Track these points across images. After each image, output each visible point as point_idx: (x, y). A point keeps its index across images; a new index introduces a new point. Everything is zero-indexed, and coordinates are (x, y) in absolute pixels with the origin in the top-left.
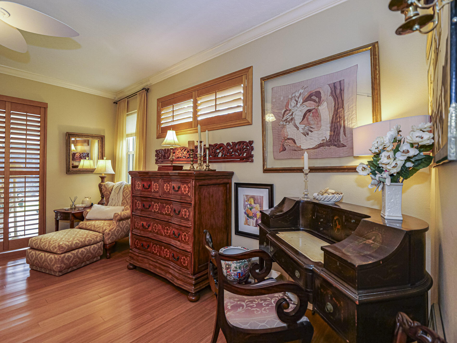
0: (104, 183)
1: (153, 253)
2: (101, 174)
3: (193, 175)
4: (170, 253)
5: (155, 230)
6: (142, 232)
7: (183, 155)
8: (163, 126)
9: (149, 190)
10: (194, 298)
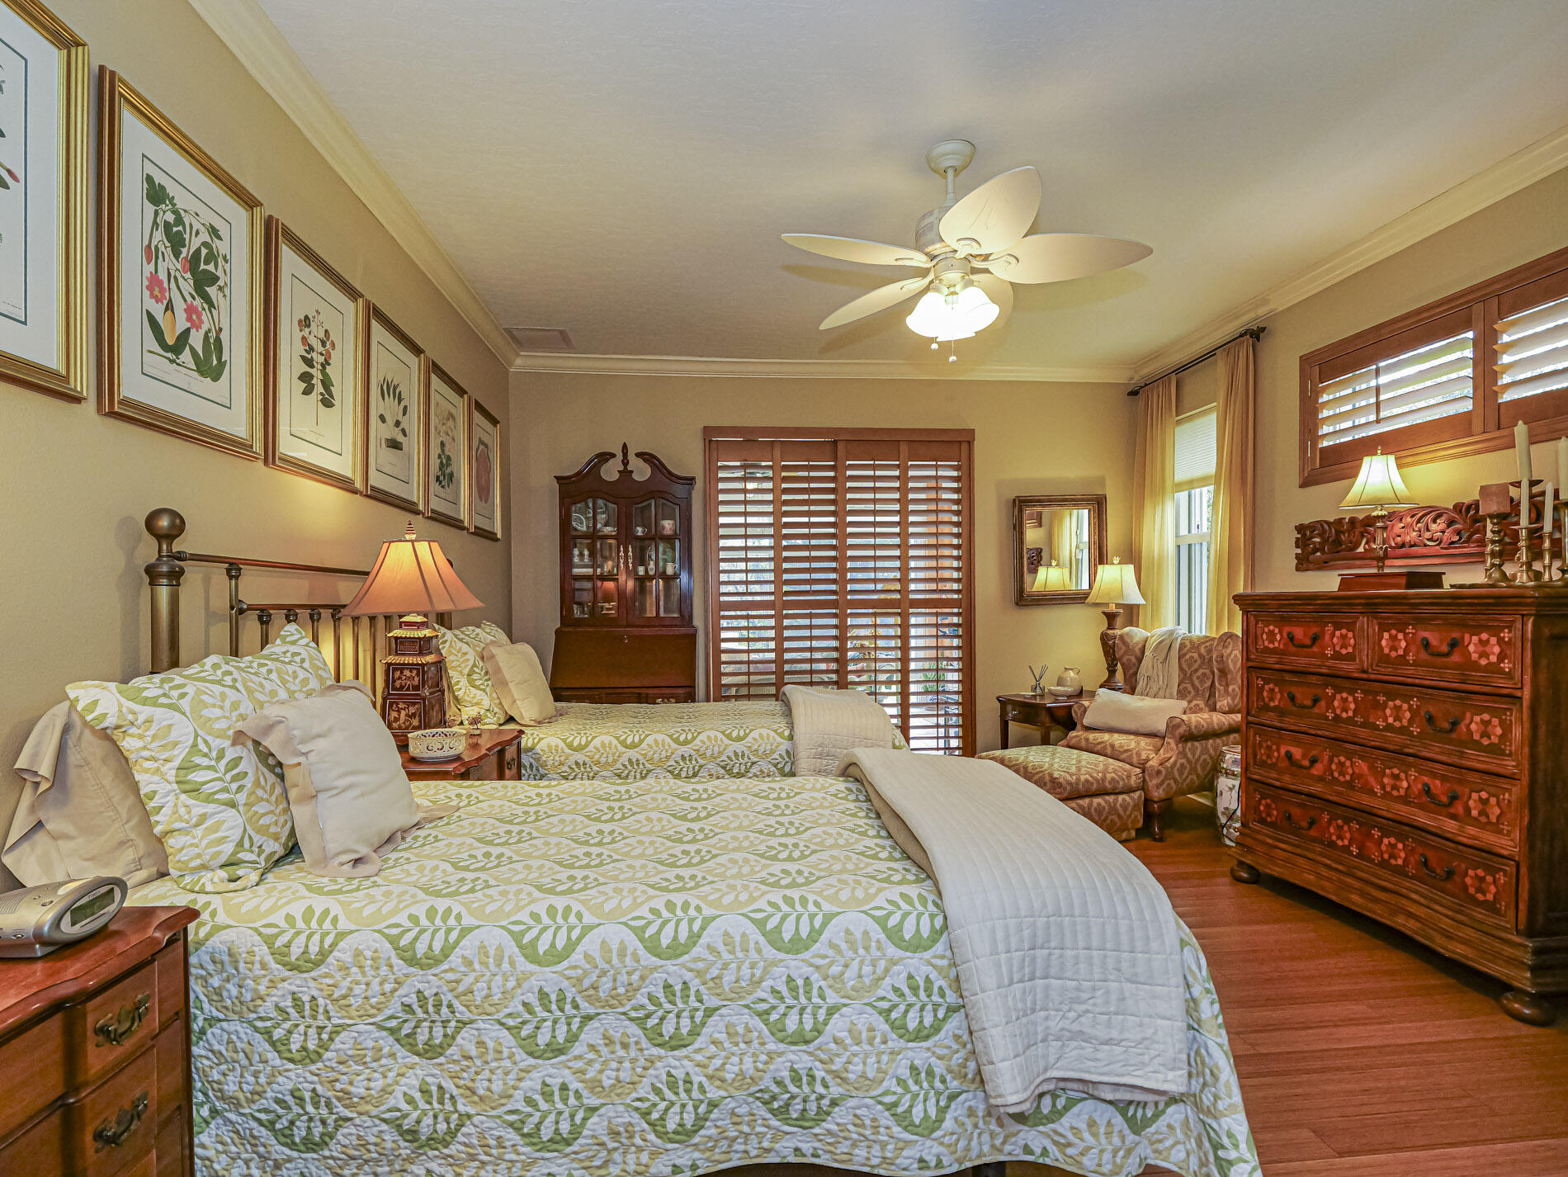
0: (1118, 632)
1: (1332, 845)
2: (1107, 605)
3: (1530, 600)
4: (1410, 852)
5: (1342, 773)
6: (1287, 778)
7: (1428, 535)
8: (1325, 444)
9: (1315, 649)
10: (1527, 1012)
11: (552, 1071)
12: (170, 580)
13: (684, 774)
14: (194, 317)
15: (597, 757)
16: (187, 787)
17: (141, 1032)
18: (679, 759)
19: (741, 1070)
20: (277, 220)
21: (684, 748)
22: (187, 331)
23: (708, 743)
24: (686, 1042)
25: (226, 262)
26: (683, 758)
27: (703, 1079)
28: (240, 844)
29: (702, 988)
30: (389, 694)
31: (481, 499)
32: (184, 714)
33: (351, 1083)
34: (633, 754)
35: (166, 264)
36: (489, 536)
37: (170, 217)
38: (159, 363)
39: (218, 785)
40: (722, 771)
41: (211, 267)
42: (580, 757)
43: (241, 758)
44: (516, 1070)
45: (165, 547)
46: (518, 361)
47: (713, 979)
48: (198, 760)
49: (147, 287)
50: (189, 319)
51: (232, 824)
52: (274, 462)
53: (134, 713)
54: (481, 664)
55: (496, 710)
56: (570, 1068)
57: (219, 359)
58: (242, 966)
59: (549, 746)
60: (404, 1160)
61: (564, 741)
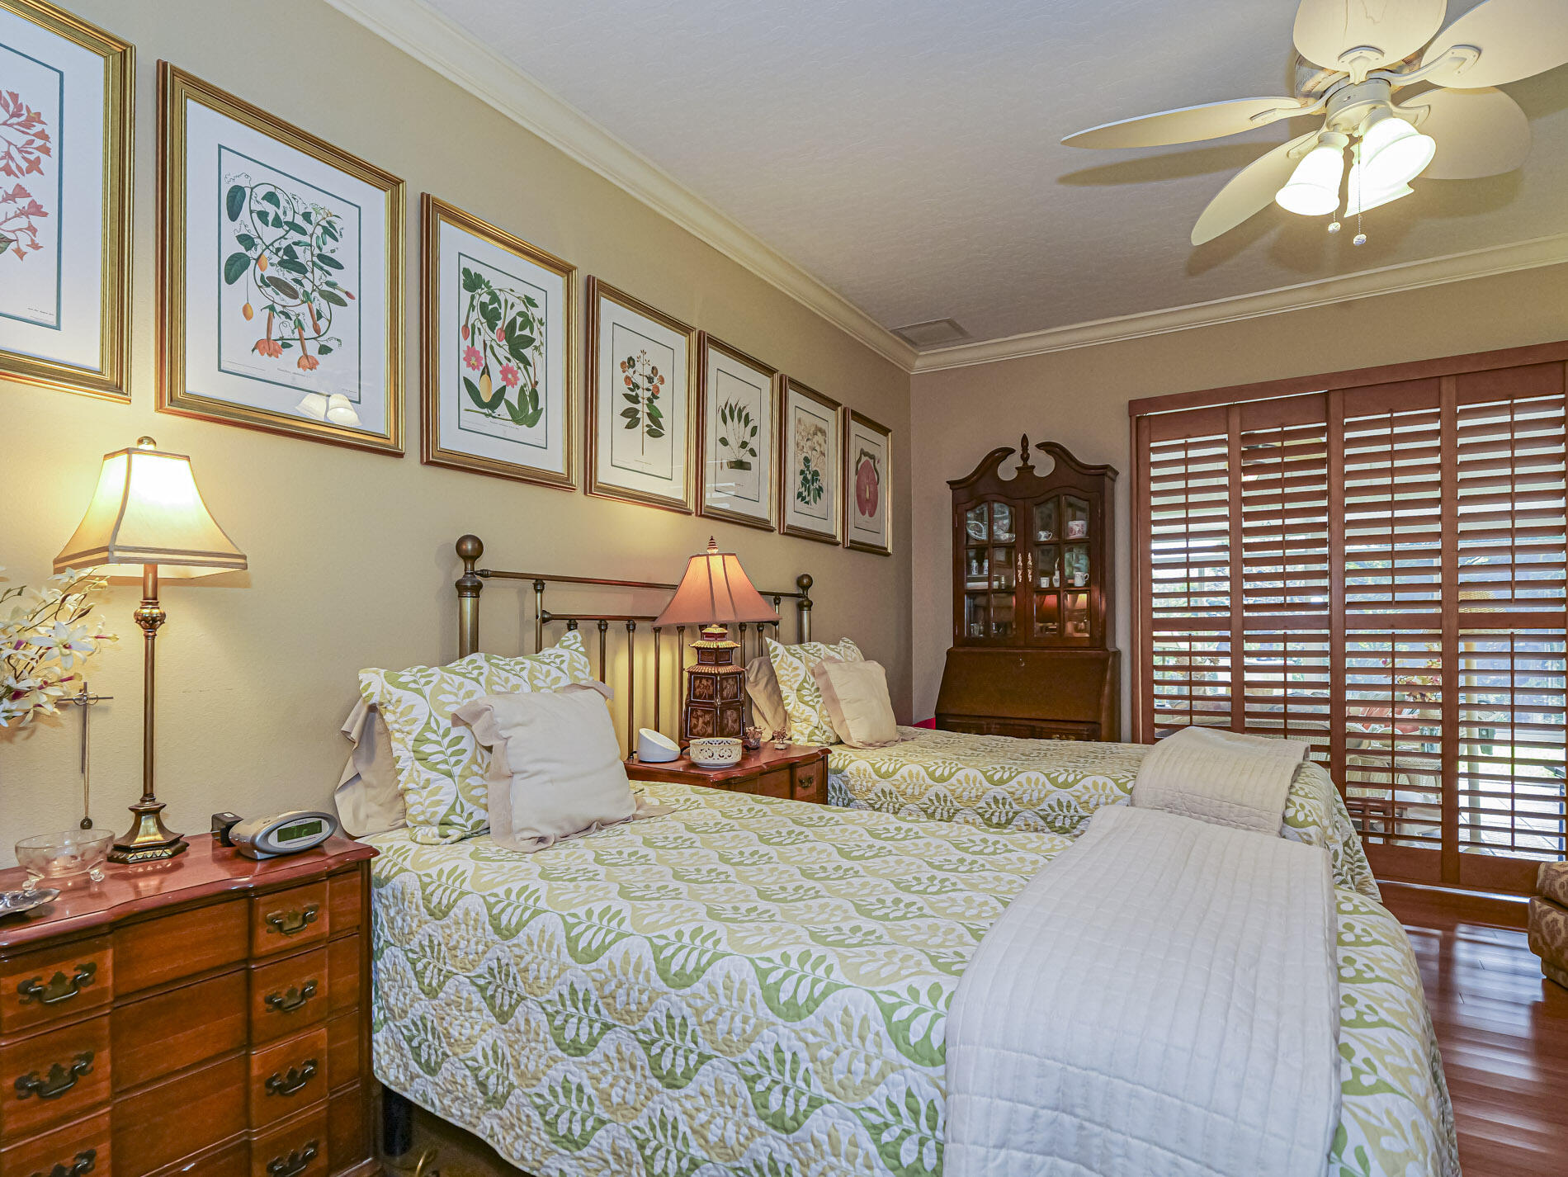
11: (573, 1068)
12: (472, 592)
13: (938, 816)
14: (510, 376)
15: (903, 787)
16: (420, 756)
17: (309, 932)
18: (991, 801)
19: (723, 1134)
20: (594, 278)
21: (998, 789)
22: (504, 388)
23: (1026, 786)
24: (678, 1083)
25: (542, 324)
26: (996, 800)
27: (689, 1132)
28: (453, 808)
29: (698, 1028)
30: (691, 701)
31: (863, 513)
32: (425, 697)
33: (451, 1024)
34: (940, 788)
35: (481, 338)
36: (880, 551)
37: (486, 298)
38: (476, 419)
39: (440, 757)
40: (1042, 823)
41: (527, 332)
42: (886, 785)
43: (463, 737)
44: (546, 1056)
45: (469, 566)
46: (918, 363)
47: (708, 1022)
48: (430, 735)
49: (464, 359)
50: (505, 378)
51: (448, 790)
52: (591, 492)
53: (390, 694)
54: (812, 680)
55: (825, 727)
56: (588, 1072)
57: (535, 408)
58: (406, 903)
59: (858, 770)
60: (479, 1109)
61: (873, 765)
